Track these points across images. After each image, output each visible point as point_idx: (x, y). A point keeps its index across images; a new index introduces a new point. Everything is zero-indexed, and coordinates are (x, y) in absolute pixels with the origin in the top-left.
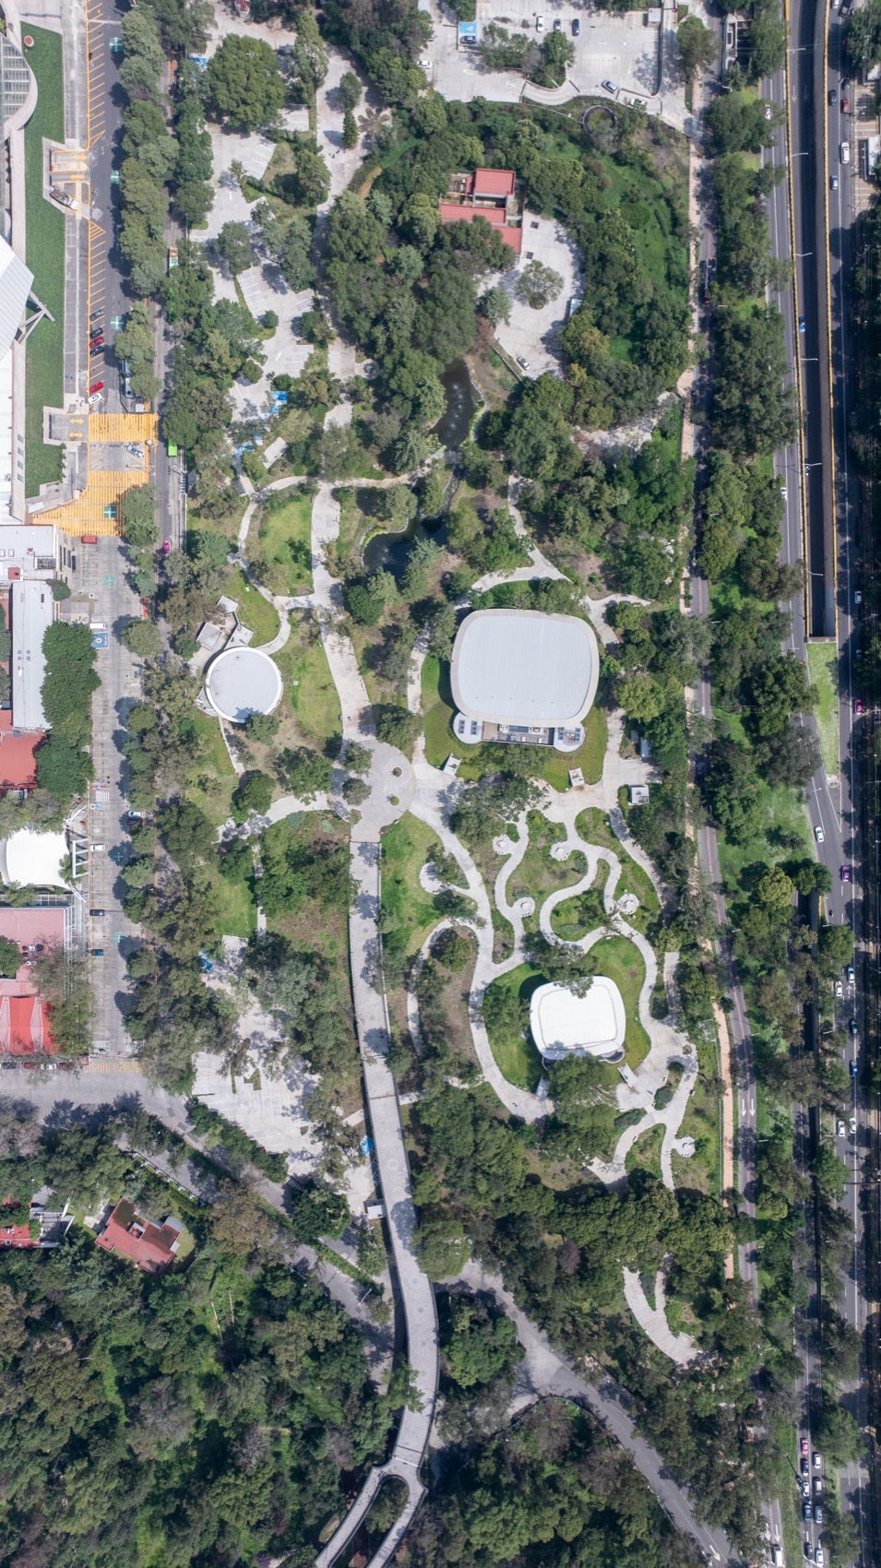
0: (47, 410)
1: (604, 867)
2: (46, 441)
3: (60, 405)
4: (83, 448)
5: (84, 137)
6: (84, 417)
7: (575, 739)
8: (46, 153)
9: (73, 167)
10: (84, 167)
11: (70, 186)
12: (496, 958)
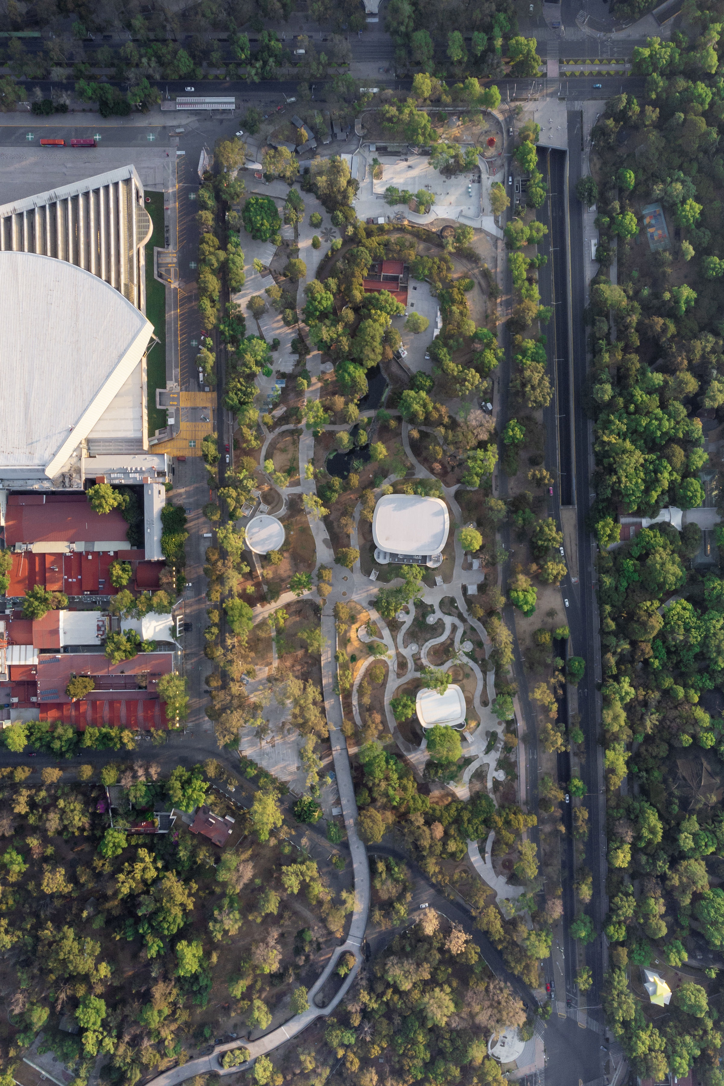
0: (158, 391)
1: (454, 628)
2: (158, 407)
3: (165, 388)
4: (177, 410)
5: (176, 244)
6: (178, 394)
7: (438, 561)
8: (155, 254)
9: (169, 260)
10: (175, 260)
11: (168, 271)
12: (399, 676)
